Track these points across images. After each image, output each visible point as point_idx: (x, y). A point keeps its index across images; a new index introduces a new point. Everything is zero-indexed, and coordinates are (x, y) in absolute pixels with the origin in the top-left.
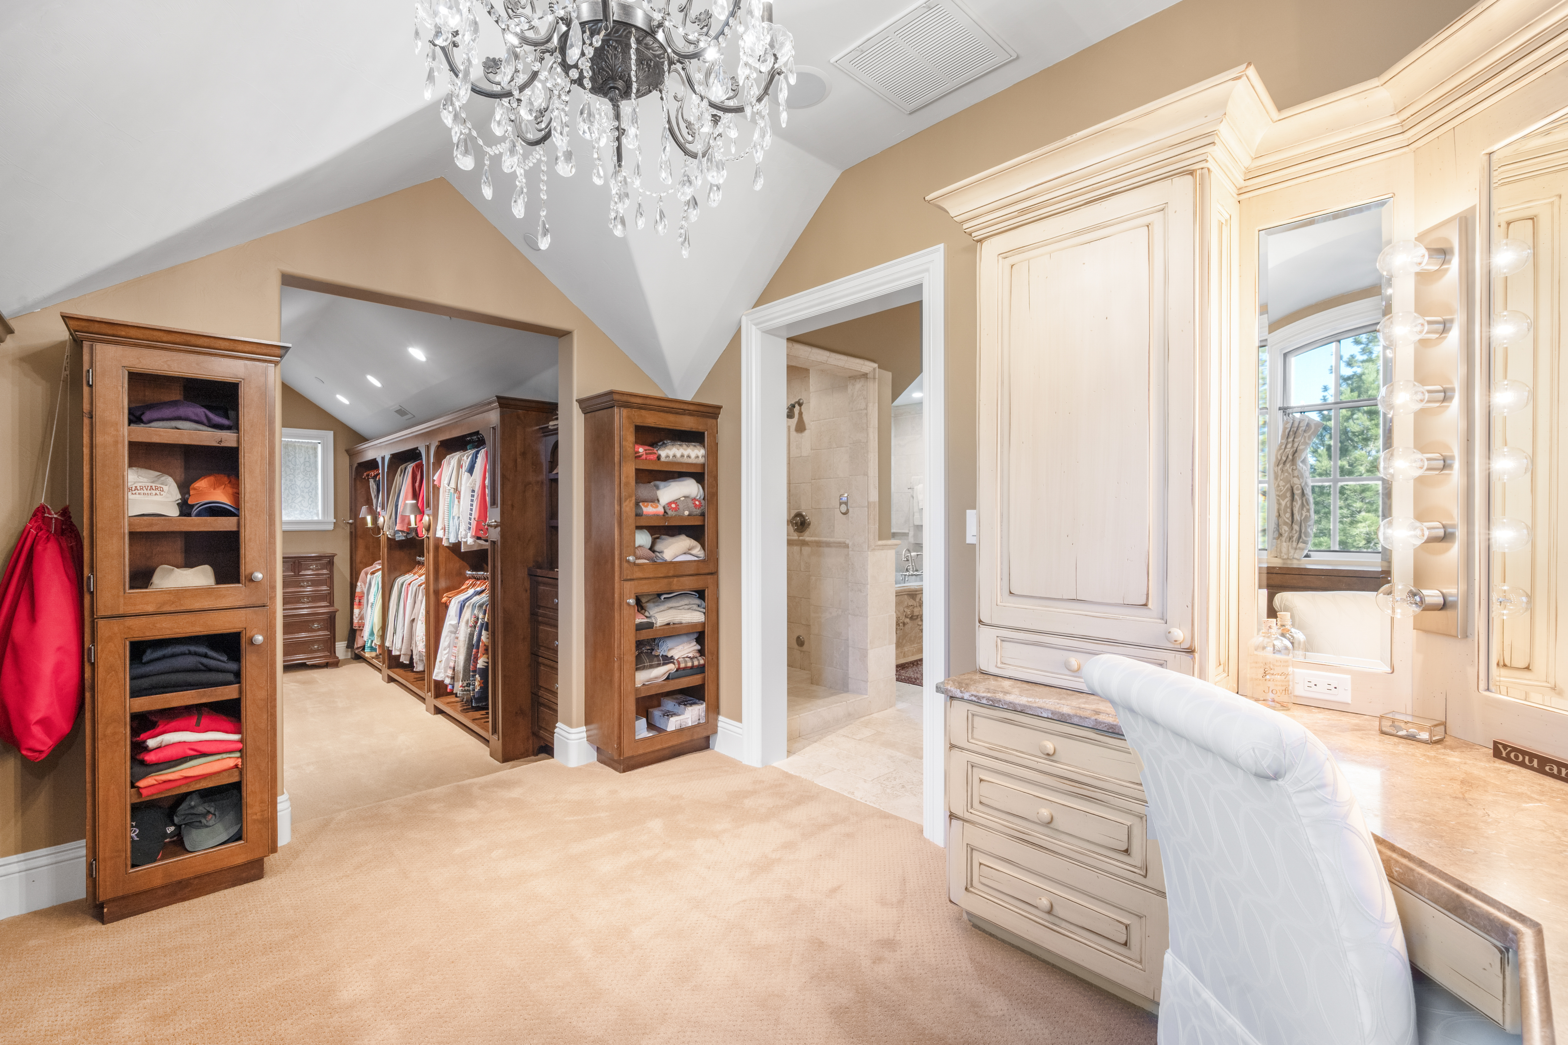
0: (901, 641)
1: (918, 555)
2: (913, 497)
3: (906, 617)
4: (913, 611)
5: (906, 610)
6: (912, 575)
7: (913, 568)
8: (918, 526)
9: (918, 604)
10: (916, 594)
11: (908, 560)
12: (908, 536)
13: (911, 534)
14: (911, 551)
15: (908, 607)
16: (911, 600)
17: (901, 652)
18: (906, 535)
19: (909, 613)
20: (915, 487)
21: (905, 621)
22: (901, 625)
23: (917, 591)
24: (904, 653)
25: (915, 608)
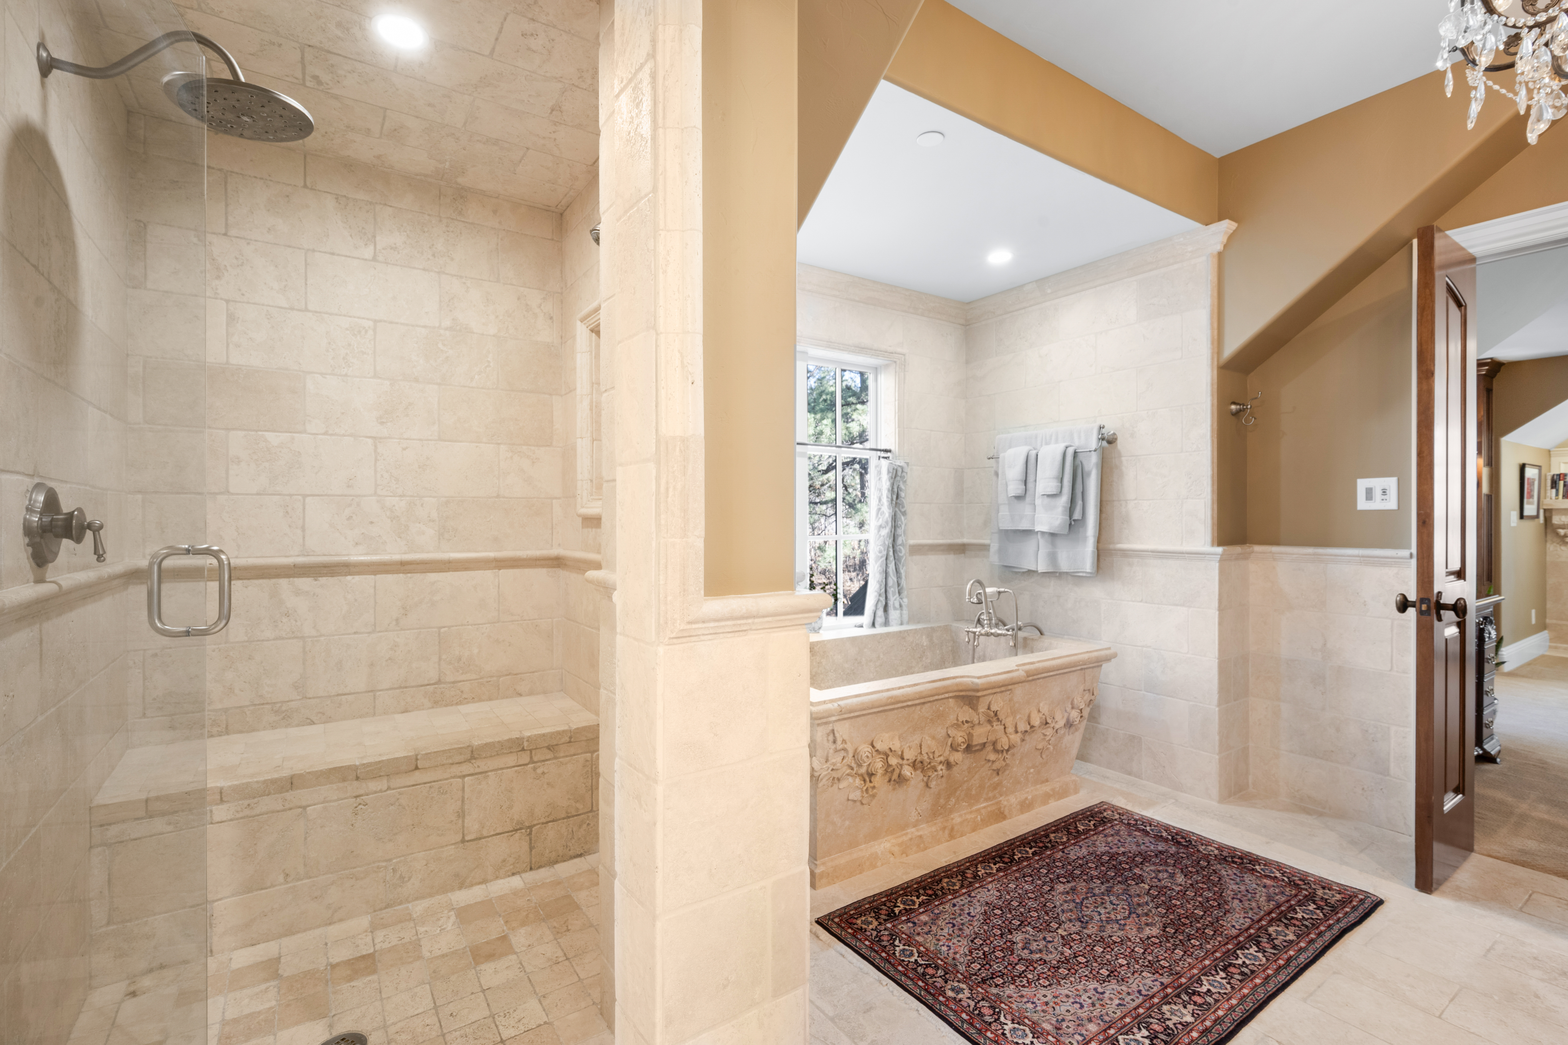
0: (942, 801)
1: (999, 593)
2: (997, 474)
3: (954, 748)
4: (970, 735)
5: (952, 732)
6: (987, 635)
7: (990, 620)
8: (1006, 531)
9: (983, 719)
10: (979, 697)
11: (980, 603)
12: (989, 550)
13: (994, 547)
14: (985, 582)
15: (957, 726)
16: (966, 708)
17: (944, 828)
18: (985, 548)
19: (960, 740)
20: (1001, 455)
21: (952, 759)
22: (940, 767)
23: (978, 691)
24: (952, 829)
25: (976, 728)
